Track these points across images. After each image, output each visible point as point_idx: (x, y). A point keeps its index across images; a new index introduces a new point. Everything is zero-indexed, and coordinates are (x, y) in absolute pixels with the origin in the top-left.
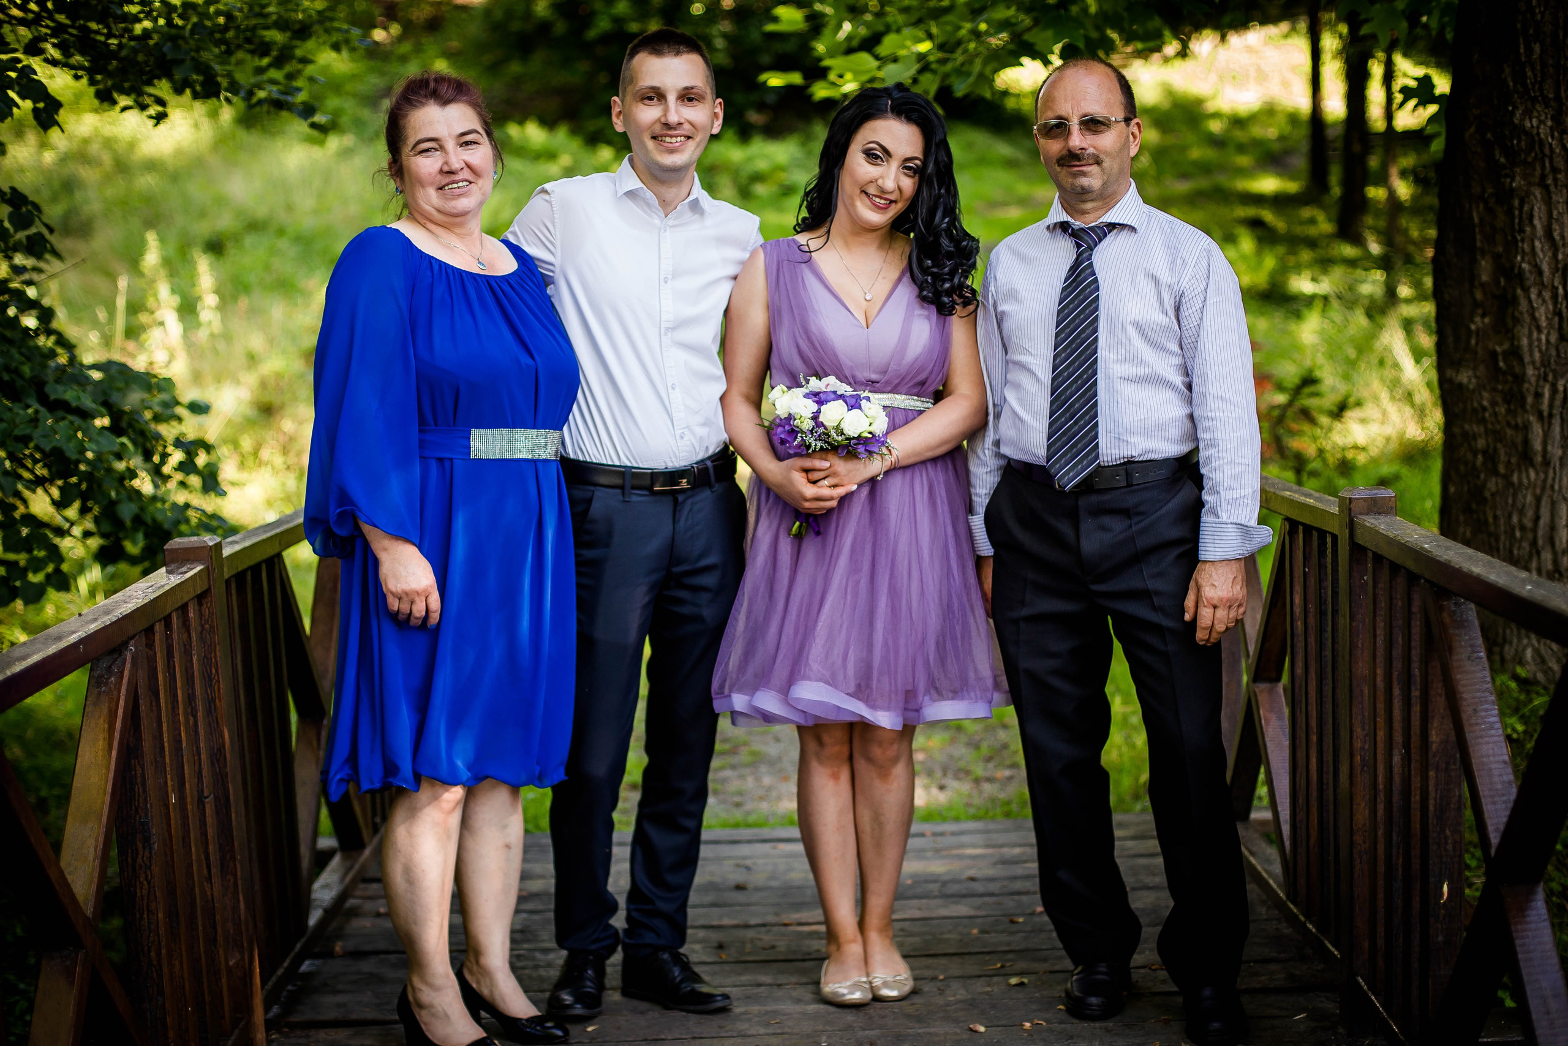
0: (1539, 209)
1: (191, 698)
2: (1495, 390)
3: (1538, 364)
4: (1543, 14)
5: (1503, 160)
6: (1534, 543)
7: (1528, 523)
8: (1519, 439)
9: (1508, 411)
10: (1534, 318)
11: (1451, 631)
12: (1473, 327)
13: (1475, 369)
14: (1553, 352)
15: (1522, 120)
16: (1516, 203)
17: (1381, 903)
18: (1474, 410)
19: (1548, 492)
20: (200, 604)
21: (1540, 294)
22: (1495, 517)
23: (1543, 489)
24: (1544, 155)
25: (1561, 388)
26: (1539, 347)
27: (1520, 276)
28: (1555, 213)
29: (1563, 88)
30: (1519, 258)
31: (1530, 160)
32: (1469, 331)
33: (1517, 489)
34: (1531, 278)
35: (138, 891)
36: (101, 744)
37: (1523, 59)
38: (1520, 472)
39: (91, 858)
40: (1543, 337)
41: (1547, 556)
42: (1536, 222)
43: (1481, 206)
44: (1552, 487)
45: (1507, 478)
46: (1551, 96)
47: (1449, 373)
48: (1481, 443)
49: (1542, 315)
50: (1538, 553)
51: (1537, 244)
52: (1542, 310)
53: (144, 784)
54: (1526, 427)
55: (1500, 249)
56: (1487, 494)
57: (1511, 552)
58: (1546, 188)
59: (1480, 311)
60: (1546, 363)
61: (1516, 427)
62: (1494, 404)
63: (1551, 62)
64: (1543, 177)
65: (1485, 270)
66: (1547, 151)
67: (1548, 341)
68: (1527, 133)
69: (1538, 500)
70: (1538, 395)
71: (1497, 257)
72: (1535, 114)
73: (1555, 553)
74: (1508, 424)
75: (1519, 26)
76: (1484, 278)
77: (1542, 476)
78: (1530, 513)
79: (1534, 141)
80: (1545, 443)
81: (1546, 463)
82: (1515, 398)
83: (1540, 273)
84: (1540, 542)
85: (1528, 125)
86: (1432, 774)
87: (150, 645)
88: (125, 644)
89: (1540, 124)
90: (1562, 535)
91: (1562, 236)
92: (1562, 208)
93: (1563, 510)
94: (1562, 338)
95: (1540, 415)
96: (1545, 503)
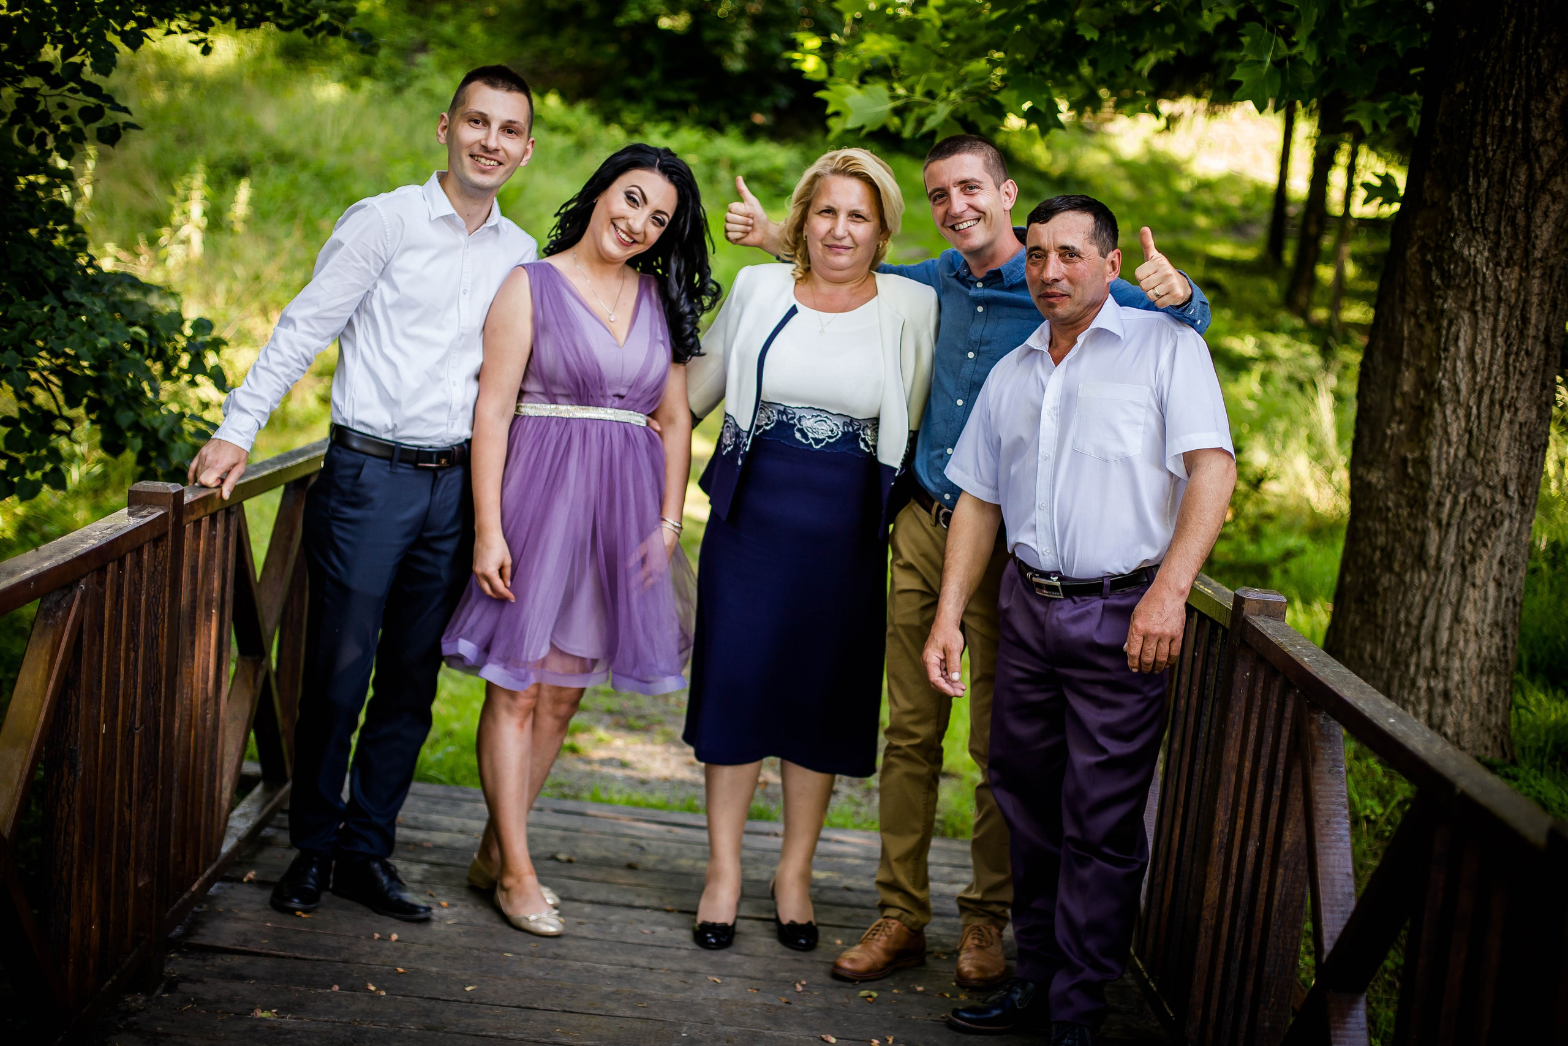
0: (1466, 332)
1: (133, 635)
2: (1400, 493)
3: (1444, 476)
4: (1495, 152)
5: (1438, 282)
6: (1416, 640)
7: (1414, 621)
8: (1416, 542)
9: (1410, 515)
10: (1446, 432)
11: (1317, 743)
12: (1389, 432)
13: (1385, 471)
14: (1460, 467)
15: (1462, 247)
17: (1218, 978)
18: (1379, 510)
19: (1436, 595)
20: (156, 546)
21: (1454, 411)
22: (1384, 611)
23: (1432, 591)
24: (1477, 282)
25: (1462, 501)
26: (1447, 459)
27: (1439, 391)
28: (1479, 338)
29: (1503, 224)
30: (1440, 375)
31: (1463, 285)
32: (1385, 434)
33: (1407, 588)
34: (1448, 395)
35: (59, 813)
37: (1470, 191)
38: (1413, 571)
39: (16, 781)
40: (1452, 451)
41: (1427, 654)
42: (1461, 343)
43: (1413, 321)
44: (1441, 591)
45: (1400, 576)
46: (1491, 229)
47: (1361, 471)
48: (1381, 540)
49: (1454, 430)
50: (1419, 650)
51: (1459, 364)
52: (1455, 425)
53: (77, 714)
54: (1425, 532)
55: (1424, 364)
56: (1380, 589)
57: (1394, 645)
58: (1475, 313)
59: (1397, 418)
60: (1450, 475)
61: (1415, 530)
62: (1398, 506)
63: (1496, 197)
64: (1473, 303)
65: (1408, 381)
66: (1480, 280)
67: (1456, 455)
68: (1464, 260)
69: (1426, 601)
70: (1440, 504)
71: (1420, 371)
72: (1475, 243)
73: (1434, 652)
74: (1409, 526)
75: (1471, 160)
76: (1406, 388)
77: (1433, 579)
78: (1417, 612)
79: (1470, 269)
80: (1439, 549)
81: (1438, 568)
82: (1418, 504)
83: (1458, 391)
84: (1422, 640)
85: (1466, 252)
86: (1280, 871)
87: (101, 583)
88: (77, 581)
89: (1477, 253)
90: (1444, 636)
91: (1483, 361)
92: (1487, 334)
93: (1448, 613)
94: (1470, 454)
95: (1439, 523)
96: (1432, 603)
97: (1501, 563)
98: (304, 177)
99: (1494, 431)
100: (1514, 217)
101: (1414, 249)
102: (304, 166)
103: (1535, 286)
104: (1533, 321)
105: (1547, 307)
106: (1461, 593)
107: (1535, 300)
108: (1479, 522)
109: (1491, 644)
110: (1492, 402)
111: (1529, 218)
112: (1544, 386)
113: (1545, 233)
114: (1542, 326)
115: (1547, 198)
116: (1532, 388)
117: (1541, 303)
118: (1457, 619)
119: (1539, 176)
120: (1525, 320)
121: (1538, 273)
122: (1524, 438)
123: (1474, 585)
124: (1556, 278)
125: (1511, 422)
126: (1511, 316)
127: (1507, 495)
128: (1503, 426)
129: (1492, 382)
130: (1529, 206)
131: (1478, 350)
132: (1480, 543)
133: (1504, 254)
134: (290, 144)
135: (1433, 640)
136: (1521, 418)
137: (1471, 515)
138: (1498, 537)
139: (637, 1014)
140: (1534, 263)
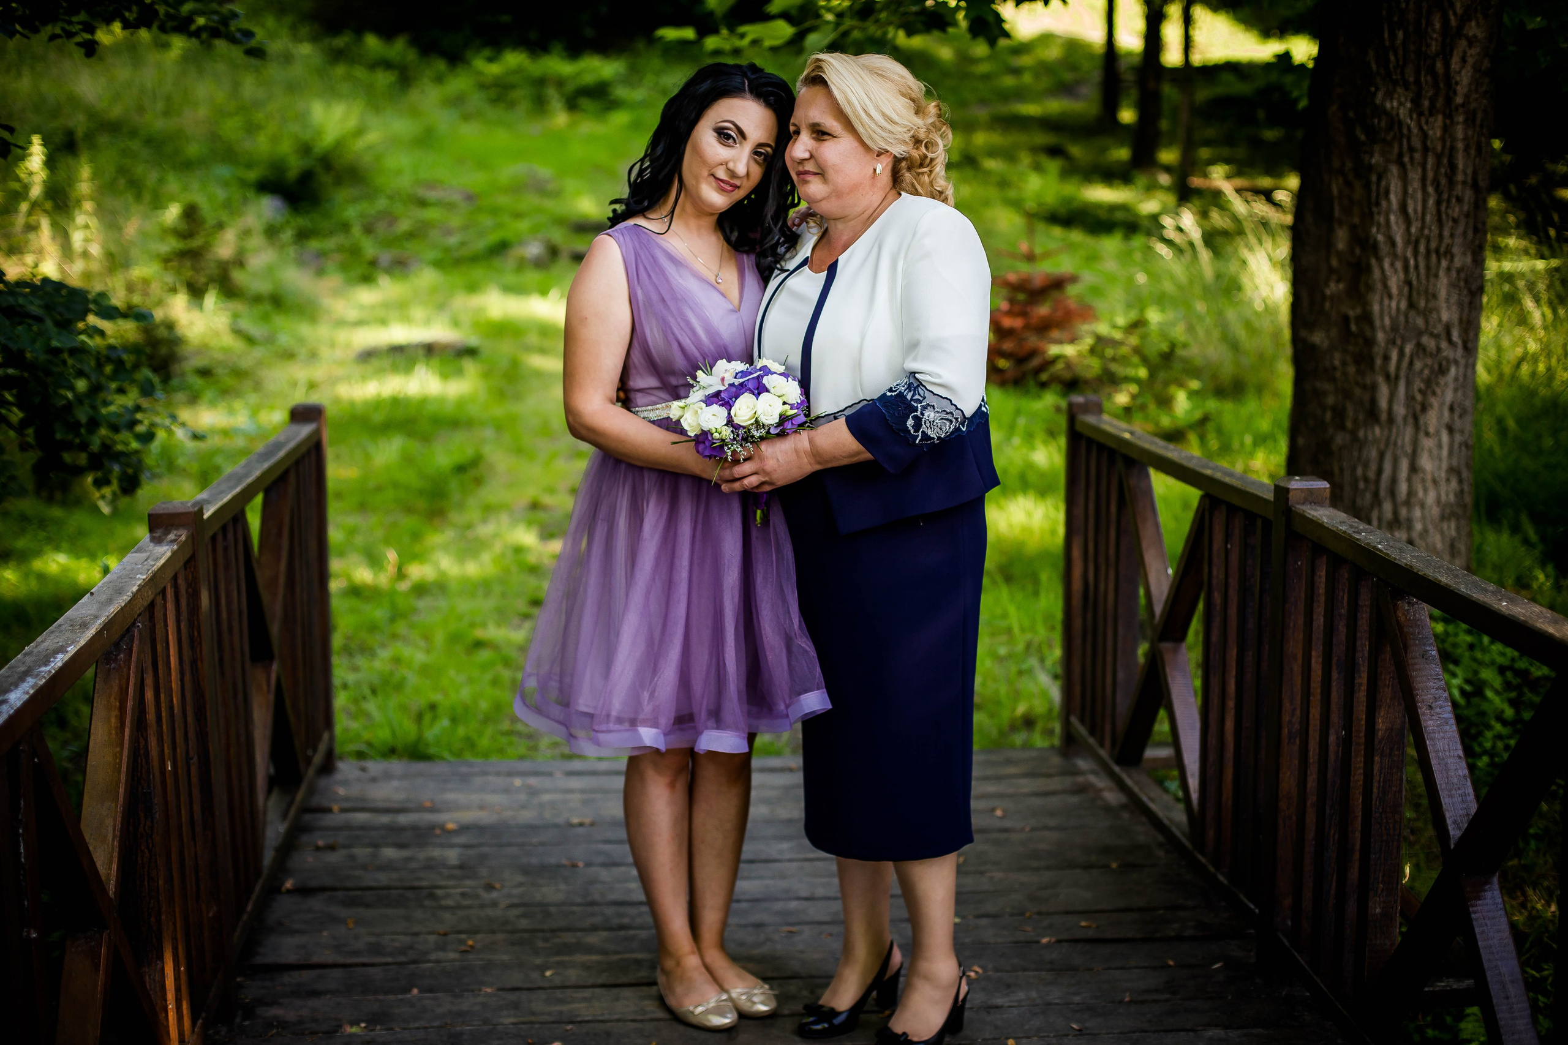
0: (1397, 184)
2: (1345, 351)
3: (1388, 328)
5: (1363, 137)
6: (1376, 495)
7: (1371, 475)
8: (1367, 398)
9: (1358, 371)
10: (1385, 286)
11: (1406, 630)
12: (1328, 292)
13: (1328, 330)
14: (1402, 319)
15: (1384, 101)
16: (1374, 178)
18: (1326, 370)
19: (1391, 447)
20: (185, 572)
21: (1392, 265)
22: (1341, 470)
23: (1387, 444)
24: (1402, 135)
25: (1408, 352)
26: (1390, 312)
27: (1375, 247)
28: (1410, 191)
29: (1423, 73)
30: (1374, 230)
31: (1389, 138)
32: (1324, 297)
33: (1362, 444)
34: (1384, 249)
35: (139, 859)
36: (113, 726)
37: (1387, 44)
38: (1366, 428)
39: (111, 836)
40: (1394, 304)
41: (1387, 507)
42: (1393, 197)
43: (1341, 180)
44: (1395, 444)
45: (1353, 433)
46: (1411, 79)
47: (1303, 333)
48: (1330, 400)
49: (1394, 284)
50: (1380, 505)
51: (1392, 218)
52: (1394, 279)
54: (1373, 388)
55: (1356, 220)
56: (1334, 448)
57: (1354, 505)
58: (1403, 165)
59: (1335, 277)
60: (1394, 328)
61: (1364, 387)
62: (1344, 364)
63: (1413, 48)
64: (1400, 155)
65: (1341, 239)
66: (1405, 131)
67: (1398, 309)
68: (1387, 114)
69: (1382, 455)
70: (1386, 358)
71: (1353, 228)
72: (1396, 96)
73: (1395, 505)
74: (1357, 383)
75: (1384, 13)
76: (1341, 245)
77: (1386, 432)
78: (1373, 467)
79: (1394, 122)
80: (1390, 403)
81: (1391, 420)
82: (1364, 359)
83: (1393, 244)
84: (1382, 493)
85: (1388, 105)
89: (1400, 106)
90: (1403, 488)
91: (1415, 211)
92: (1416, 184)
93: (1404, 465)
94: (1411, 305)
95: (1387, 377)
96: (1388, 458)
97: (1452, 409)
98: (135, 145)
99: (1432, 280)
100: (1434, 65)
101: (1334, 108)
102: (133, 133)
103: (1459, 131)
104: (1461, 166)
105: (1473, 152)
106: (1415, 443)
107: (1460, 145)
108: (1426, 372)
109: (1449, 491)
110: (1428, 252)
111: (1447, 65)
112: (1476, 230)
113: (1464, 79)
114: (1470, 171)
115: (1463, 43)
116: (1465, 233)
117: (1467, 149)
118: (1414, 469)
119: (1453, 22)
120: (1453, 167)
121: (1461, 119)
122: (1462, 284)
123: (1427, 434)
124: (1478, 122)
125: (1449, 269)
126: (1438, 164)
127: (1450, 341)
128: (1442, 273)
129: (1426, 232)
130: (1446, 54)
131: (1410, 202)
132: (1429, 392)
133: (1426, 103)
134: (116, 112)
135: (1392, 492)
136: (1458, 263)
137: (1418, 365)
138: (1446, 384)
140: (1457, 108)
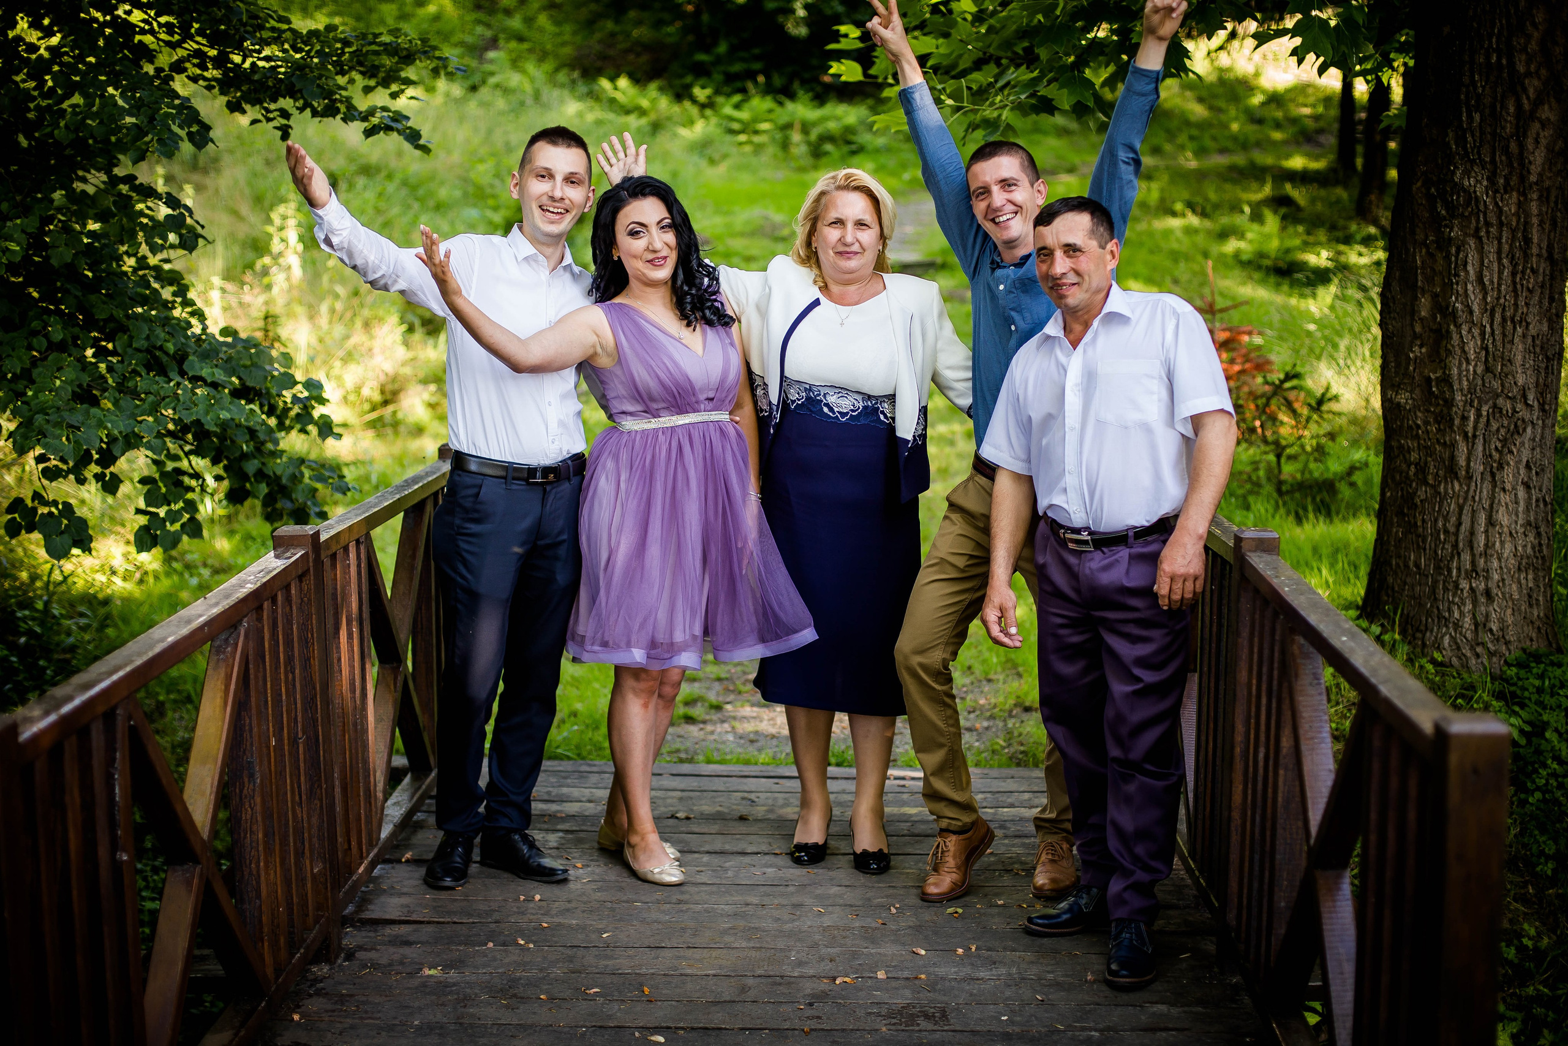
0: (1473, 256)
1: (290, 660)
2: (1428, 411)
3: (1465, 391)
4: (1483, 87)
5: (1444, 212)
6: (1455, 546)
7: (1452, 529)
8: (1446, 455)
9: (1439, 430)
10: (1464, 351)
12: (1412, 355)
13: (1411, 392)
14: (1480, 382)
15: (1462, 179)
16: (1453, 250)
18: (1410, 428)
19: (1470, 502)
20: (301, 581)
21: (1470, 331)
22: (1424, 521)
23: (1466, 499)
24: (1479, 210)
25: (1485, 413)
26: (1467, 376)
27: (1454, 314)
28: (1486, 261)
29: (1498, 153)
30: (1454, 298)
31: (1467, 214)
32: (1408, 358)
33: (1443, 498)
34: (1463, 316)
35: (244, 815)
36: (219, 701)
37: (1465, 126)
38: (1446, 483)
39: (208, 792)
40: (1471, 368)
41: (1466, 557)
42: (1470, 268)
43: (1424, 250)
44: (1473, 498)
45: (1435, 487)
46: (1488, 159)
48: (1414, 456)
49: (1471, 348)
50: (1459, 554)
51: (1469, 287)
52: (1472, 344)
53: (251, 730)
54: (1453, 445)
55: (1438, 290)
56: (1417, 501)
57: (1436, 552)
58: (1480, 239)
59: (1418, 342)
60: (1472, 390)
61: (1445, 444)
62: (1426, 423)
63: (1489, 129)
64: (1477, 229)
65: (1424, 306)
66: (1482, 207)
67: (1475, 372)
68: (1465, 191)
69: (1461, 508)
70: (1465, 418)
71: (1435, 296)
72: (1473, 174)
73: (1473, 555)
74: (1438, 441)
75: (1462, 97)
76: (1424, 313)
77: (1465, 488)
78: (1453, 519)
79: (1471, 198)
80: (1468, 460)
81: (1469, 477)
82: (1444, 420)
83: (1471, 312)
84: (1461, 545)
85: (1466, 183)
87: (260, 619)
88: (240, 621)
89: (1476, 183)
90: (1481, 540)
91: (1492, 282)
92: (1493, 257)
93: (1482, 518)
94: (1488, 369)
95: (1466, 436)
96: (1467, 509)
97: (1528, 467)
99: (1508, 346)
100: (1508, 147)
101: (1419, 184)
103: (1534, 208)
104: (1535, 240)
105: (1547, 226)
106: (1492, 498)
107: (1535, 221)
108: (1503, 431)
109: (1526, 543)
110: (1504, 319)
111: (1522, 146)
112: (1552, 299)
113: (1538, 159)
114: (1544, 245)
115: (1537, 125)
116: (1540, 302)
117: (1541, 223)
118: (1491, 523)
119: (1527, 106)
120: (1527, 241)
121: (1535, 196)
122: (1538, 350)
123: (1504, 490)
124: (1553, 199)
125: (1524, 336)
126: (1514, 238)
127: (1527, 405)
128: (1516, 340)
129: (1502, 301)
130: (1520, 133)
131: (1486, 273)
132: (1506, 450)
133: (1502, 181)
135: (1471, 545)
136: (1533, 331)
137: (1495, 426)
138: (1523, 444)
139: (751, 945)
140: (1531, 187)
